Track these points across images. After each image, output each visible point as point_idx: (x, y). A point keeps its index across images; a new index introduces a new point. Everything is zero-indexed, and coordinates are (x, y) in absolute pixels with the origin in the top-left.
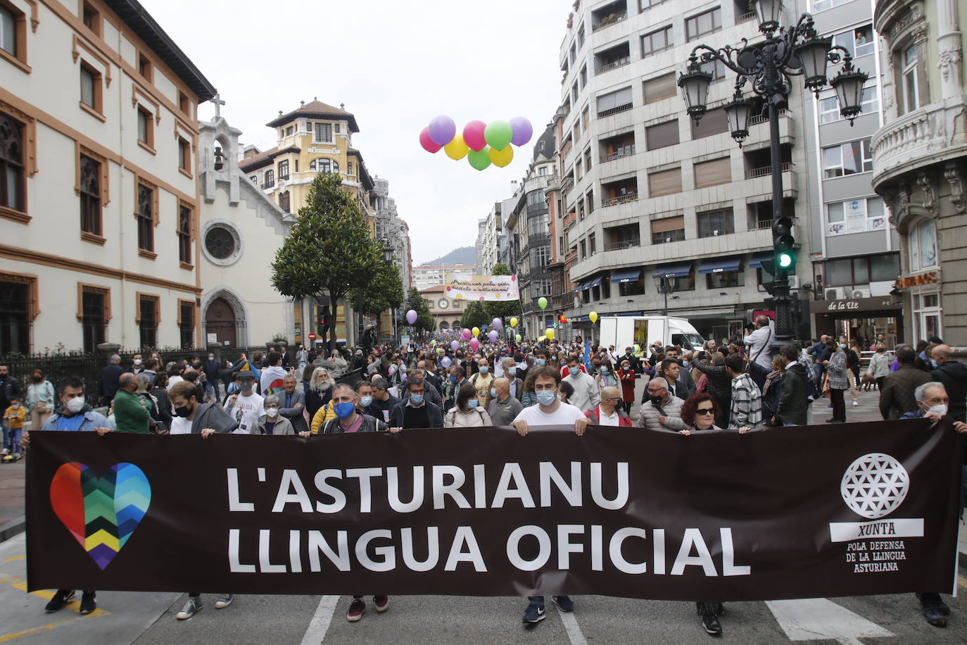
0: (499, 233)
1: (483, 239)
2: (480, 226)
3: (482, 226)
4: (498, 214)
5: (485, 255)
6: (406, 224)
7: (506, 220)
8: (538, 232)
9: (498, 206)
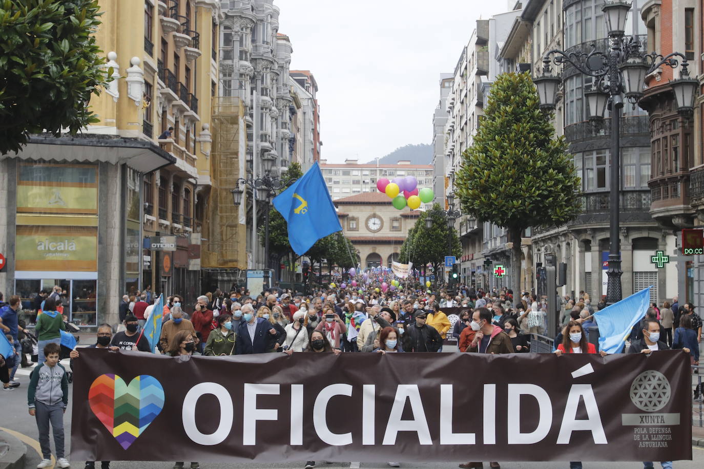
0: (484, 78)
1: (448, 105)
2: (442, 85)
3: (447, 84)
4: (482, 42)
5: (452, 130)
6: (312, 78)
7: (501, 45)
8: (590, 38)
9: (482, 25)
